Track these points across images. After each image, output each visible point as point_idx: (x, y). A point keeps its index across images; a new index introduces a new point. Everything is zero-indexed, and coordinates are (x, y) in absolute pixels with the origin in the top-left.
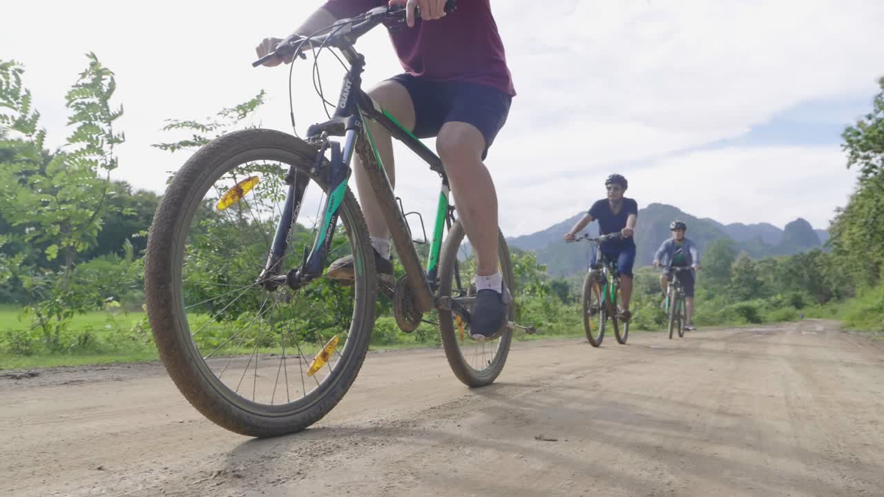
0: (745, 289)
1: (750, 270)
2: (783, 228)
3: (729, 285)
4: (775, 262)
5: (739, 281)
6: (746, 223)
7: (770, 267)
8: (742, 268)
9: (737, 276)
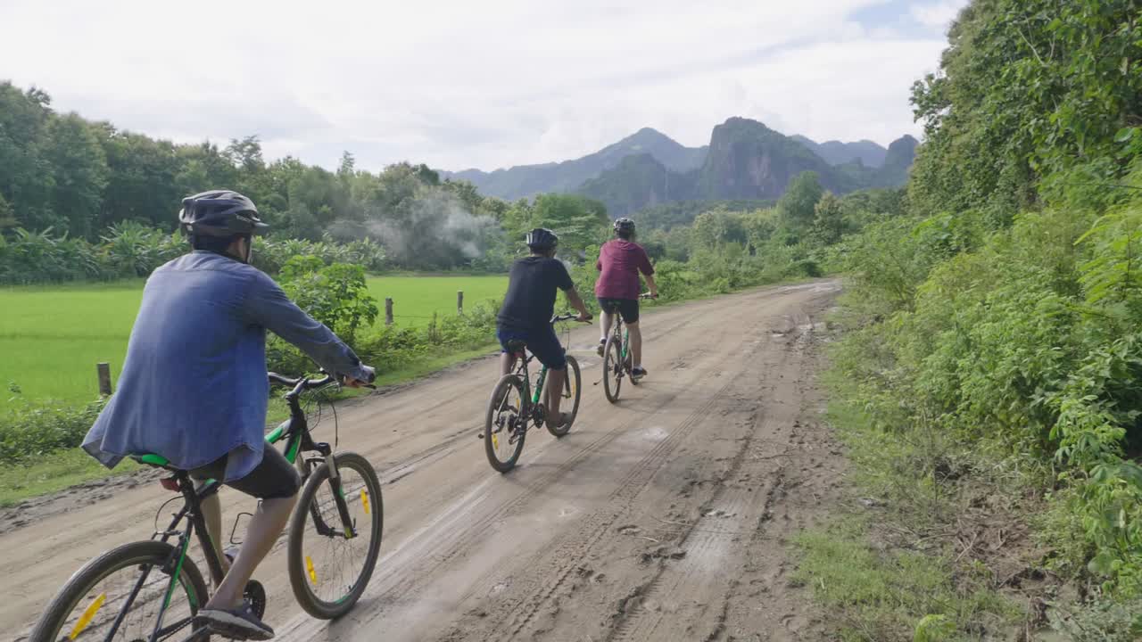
0: (827, 233)
1: (834, 211)
2: (886, 146)
3: (811, 229)
4: (867, 198)
5: (823, 223)
6: (845, 140)
7: (861, 203)
8: (826, 209)
9: (820, 218)
